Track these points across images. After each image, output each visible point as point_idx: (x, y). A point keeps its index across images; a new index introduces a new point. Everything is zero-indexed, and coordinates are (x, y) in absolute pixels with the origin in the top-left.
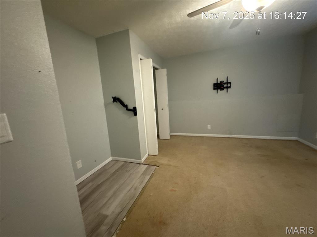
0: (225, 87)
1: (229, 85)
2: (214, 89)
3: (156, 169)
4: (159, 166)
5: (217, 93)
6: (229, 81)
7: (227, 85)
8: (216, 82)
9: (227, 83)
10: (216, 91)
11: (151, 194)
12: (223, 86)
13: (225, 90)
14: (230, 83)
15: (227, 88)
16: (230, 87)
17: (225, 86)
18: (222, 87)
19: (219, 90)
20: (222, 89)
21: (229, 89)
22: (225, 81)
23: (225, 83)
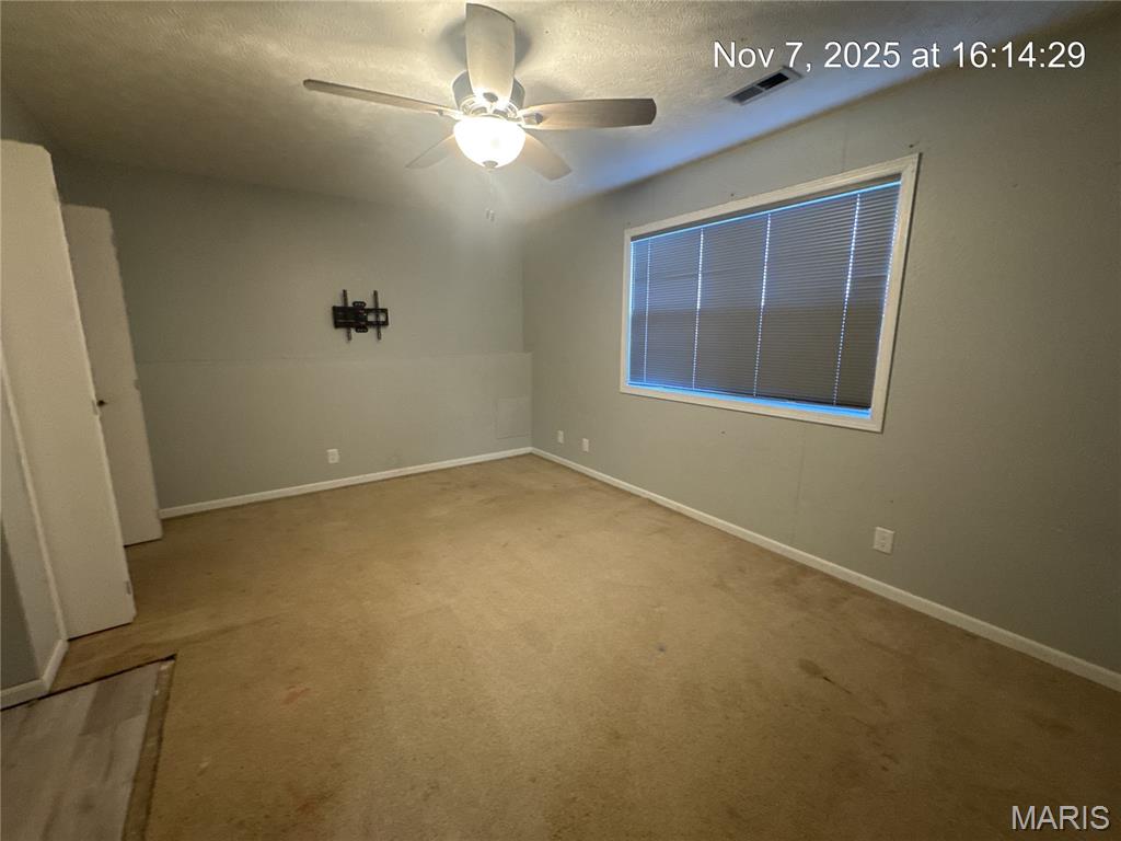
0: (371, 324)
1: (382, 318)
2: (337, 325)
3: (160, 673)
4: (172, 658)
5: (349, 338)
6: (380, 307)
7: (377, 316)
8: (339, 304)
9: (377, 310)
10: (342, 332)
11: (204, 765)
12: (366, 318)
13: (372, 331)
14: (385, 311)
15: (379, 325)
16: (386, 323)
17: (371, 318)
18: (363, 323)
19: (353, 331)
20: (362, 327)
21: (383, 330)
22: (369, 305)
23: (369, 311)
